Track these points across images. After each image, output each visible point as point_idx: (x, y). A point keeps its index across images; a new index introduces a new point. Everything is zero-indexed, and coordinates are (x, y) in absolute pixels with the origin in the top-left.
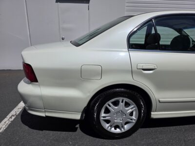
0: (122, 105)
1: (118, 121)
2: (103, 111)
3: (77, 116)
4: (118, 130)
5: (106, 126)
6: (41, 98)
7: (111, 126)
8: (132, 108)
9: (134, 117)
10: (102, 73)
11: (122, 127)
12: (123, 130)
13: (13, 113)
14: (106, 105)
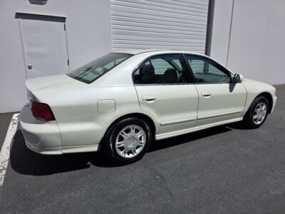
0: (133, 131)
1: (131, 146)
2: (117, 139)
3: (95, 148)
4: (131, 156)
5: (121, 153)
7: (125, 152)
8: (141, 134)
9: (142, 141)
10: (115, 106)
11: (135, 151)
12: (135, 155)
14: (120, 133)
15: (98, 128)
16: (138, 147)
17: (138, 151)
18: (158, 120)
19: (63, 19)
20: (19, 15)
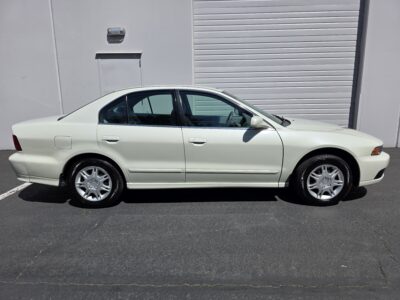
1: (93, 188)
6: (24, 164)
12: (99, 199)
13: (15, 189)
15: (56, 163)
16: (103, 192)
17: (102, 197)
18: (125, 165)
19: (138, 56)
20: (99, 56)
